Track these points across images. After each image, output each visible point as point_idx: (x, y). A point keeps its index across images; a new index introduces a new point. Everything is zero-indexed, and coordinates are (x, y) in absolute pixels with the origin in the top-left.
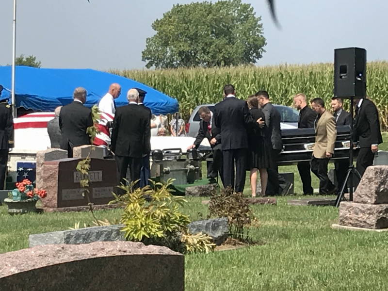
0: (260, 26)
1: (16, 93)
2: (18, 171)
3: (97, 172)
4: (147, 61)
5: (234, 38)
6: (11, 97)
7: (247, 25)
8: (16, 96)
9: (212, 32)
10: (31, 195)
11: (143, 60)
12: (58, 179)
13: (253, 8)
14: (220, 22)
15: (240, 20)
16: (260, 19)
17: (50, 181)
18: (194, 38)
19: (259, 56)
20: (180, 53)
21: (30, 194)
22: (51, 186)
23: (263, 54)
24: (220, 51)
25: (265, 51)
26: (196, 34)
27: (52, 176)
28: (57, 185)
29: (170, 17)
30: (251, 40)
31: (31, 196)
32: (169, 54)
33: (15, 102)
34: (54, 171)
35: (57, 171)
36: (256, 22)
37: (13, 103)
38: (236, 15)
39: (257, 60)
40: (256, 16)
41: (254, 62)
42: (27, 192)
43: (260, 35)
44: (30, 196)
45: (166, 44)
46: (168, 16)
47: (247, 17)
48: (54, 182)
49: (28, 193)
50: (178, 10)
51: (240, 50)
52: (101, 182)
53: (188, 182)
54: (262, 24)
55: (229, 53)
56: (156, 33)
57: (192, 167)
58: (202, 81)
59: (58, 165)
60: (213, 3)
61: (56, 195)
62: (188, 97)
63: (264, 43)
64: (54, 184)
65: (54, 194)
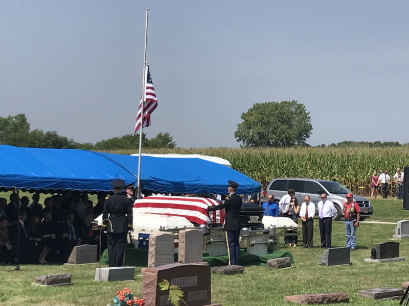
0: (309, 118)
1: (141, 179)
2: (139, 240)
3: (193, 277)
4: (238, 138)
5: (292, 125)
6: (137, 182)
7: (301, 117)
8: (141, 180)
9: (279, 121)
10: (131, 304)
11: (235, 137)
12: (157, 286)
13: (304, 107)
14: (284, 114)
15: (296, 114)
16: (309, 113)
17: (150, 288)
18: (267, 124)
19: (308, 136)
20: (259, 133)
21: (129, 303)
22: (151, 293)
23: (310, 135)
24: (284, 133)
25: (311, 133)
26: (269, 122)
27: (151, 283)
28: (156, 292)
29: (252, 111)
30: (303, 126)
32: (251, 134)
33: (140, 185)
34: (153, 279)
35: (156, 279)
36: (307, 115)
37: (138, 186)
38: (294, 110)
39: (306, 139)
40: (307, 112)
41: (305, 140)
42: (127, 300)
43: (309, 123)
45: (250, 128)
46: (251, 110)
47: (301, 112)
50: (257, 107)
51: (296, 133)
52: (196, 286)
53: (268, 252)
54: (310, 117)
55: (289, 134)
56: (243, 121)
57: (272, 240)
58: (275, 158)
59: (157, 273)
60: (279, 102)
61: (154, 301)
62: (265, 169)
63: (311, 128)
64: (153, 290)
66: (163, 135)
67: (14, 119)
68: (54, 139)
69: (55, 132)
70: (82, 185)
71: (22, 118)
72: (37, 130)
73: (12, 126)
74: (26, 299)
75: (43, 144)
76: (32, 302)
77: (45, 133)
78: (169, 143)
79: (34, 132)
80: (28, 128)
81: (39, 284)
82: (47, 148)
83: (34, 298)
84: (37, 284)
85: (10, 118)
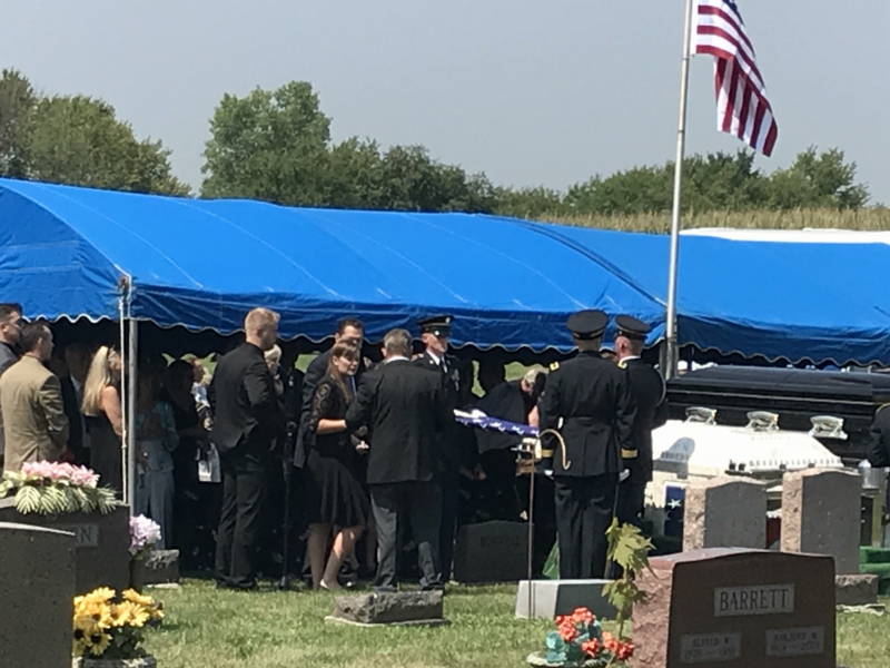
2: (668, 508)
3: (778, 587)
6: (665, 321)
10: (593, 651)
12: (671, 608)
17: (652, 611)
21: (589, 649)
22: (654, 625)
27: (655, 598)
28: (667, 625)
31: (593, 654)
34: (660, 586)
35: (668, 587)
37: (669, 334)
42: (584, 641)
44: (590, 652)
48: (660, 614)
49: (585, 645)
52: (790, 615)
59: (671, 572)
61: (664, 650)
64: (659, 618)
65: (659, 646)
66: (818, 158)
67: (273, 101)
68: (418, 176)
69: (418, 149)
70: (486, 328)
71: (302, 99)
72: (354, 141)
73: (265, 128)
74: (309, 653)
75: (378, 193)
76: (326, 659)
77: (383, 151)
78: (843, 188)
79: (346, 150)
80: (325, 133)
81: (345, 621)
82: (391, 209)
83: (331, 651)
84: (341, 621)
85: (259, 98)
